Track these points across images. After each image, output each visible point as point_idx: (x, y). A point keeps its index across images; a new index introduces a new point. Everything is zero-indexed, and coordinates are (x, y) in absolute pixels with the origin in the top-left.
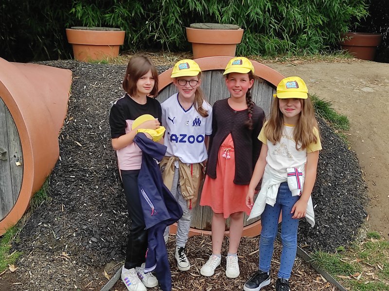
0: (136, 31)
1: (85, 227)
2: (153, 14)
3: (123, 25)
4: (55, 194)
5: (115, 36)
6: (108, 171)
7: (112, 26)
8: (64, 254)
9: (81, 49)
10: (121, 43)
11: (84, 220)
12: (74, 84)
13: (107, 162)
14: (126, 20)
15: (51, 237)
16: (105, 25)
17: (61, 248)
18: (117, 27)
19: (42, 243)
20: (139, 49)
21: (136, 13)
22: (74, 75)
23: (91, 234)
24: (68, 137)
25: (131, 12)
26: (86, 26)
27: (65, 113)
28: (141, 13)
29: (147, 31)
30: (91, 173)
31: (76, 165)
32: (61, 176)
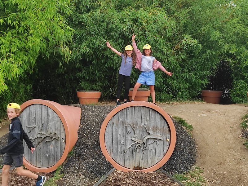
0: (106, 92)
1: (87, 165)
2: (113, 85)
3: (100, 89)
4: (76, 153)
5: (97, 94)
6: (96, 145)
7: (95, 90)
8: (80, 174)
9: (83, 100)
10: (99, 97)
11: (87, 162)
12: (82, 113)
13: (95, 141)
14: (101, 88)
15: (75, 168)
16: (93, 89)
17: (79, 172)
18: (98, 90)
19: (72, 170)
20: (106, 99)
21: (106, 85)
22: (82, 110)
23: (90, 167)
24: (81, 132)
25: (103, 84)
26: (85, 90)
27: (80, 124)
28: (108, 84)
29: (110, 92)
30: (90, 145)
31: (84, 142)
32: (78, 146)
